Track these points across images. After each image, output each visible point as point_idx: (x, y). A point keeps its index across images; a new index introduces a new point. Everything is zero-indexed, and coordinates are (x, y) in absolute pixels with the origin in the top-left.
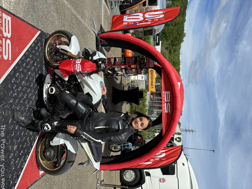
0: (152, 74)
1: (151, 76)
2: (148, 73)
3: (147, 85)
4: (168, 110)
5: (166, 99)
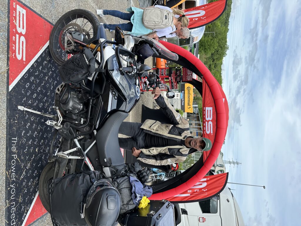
2: (184, 91)
4: (209, 131)
5: (208, 117)
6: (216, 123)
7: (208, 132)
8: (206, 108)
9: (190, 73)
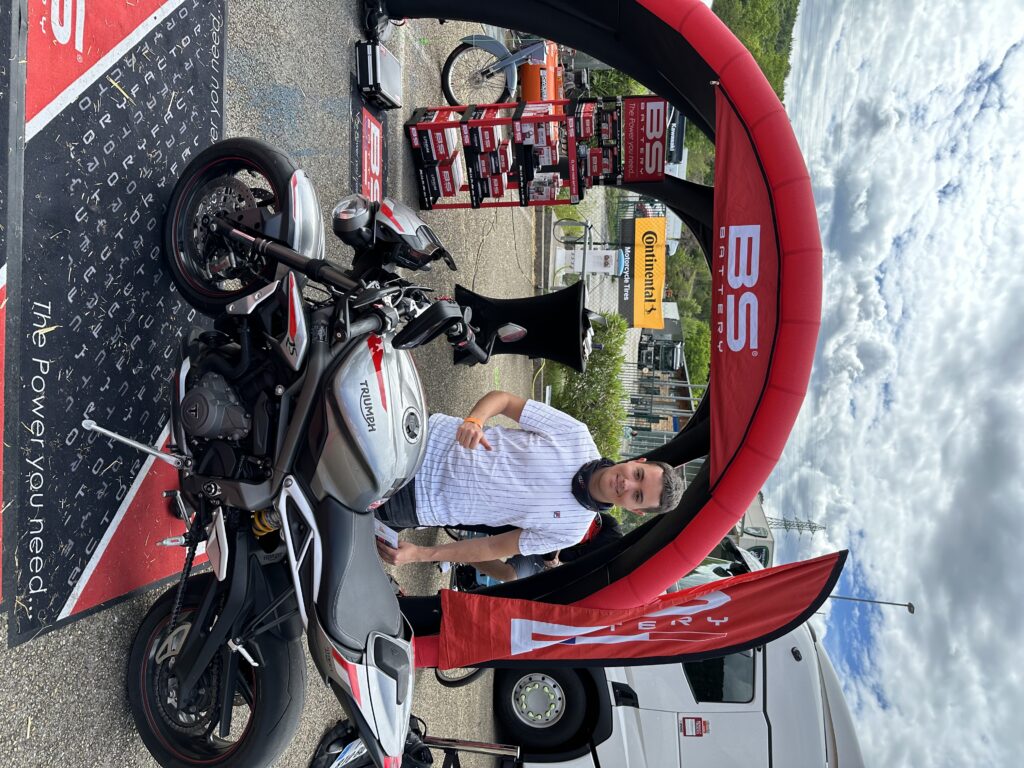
2: (632, 245)
3: (626, 298)
4: (742, 337)
7: (736, 346)
8: (732, 229)
9: (658, 130)
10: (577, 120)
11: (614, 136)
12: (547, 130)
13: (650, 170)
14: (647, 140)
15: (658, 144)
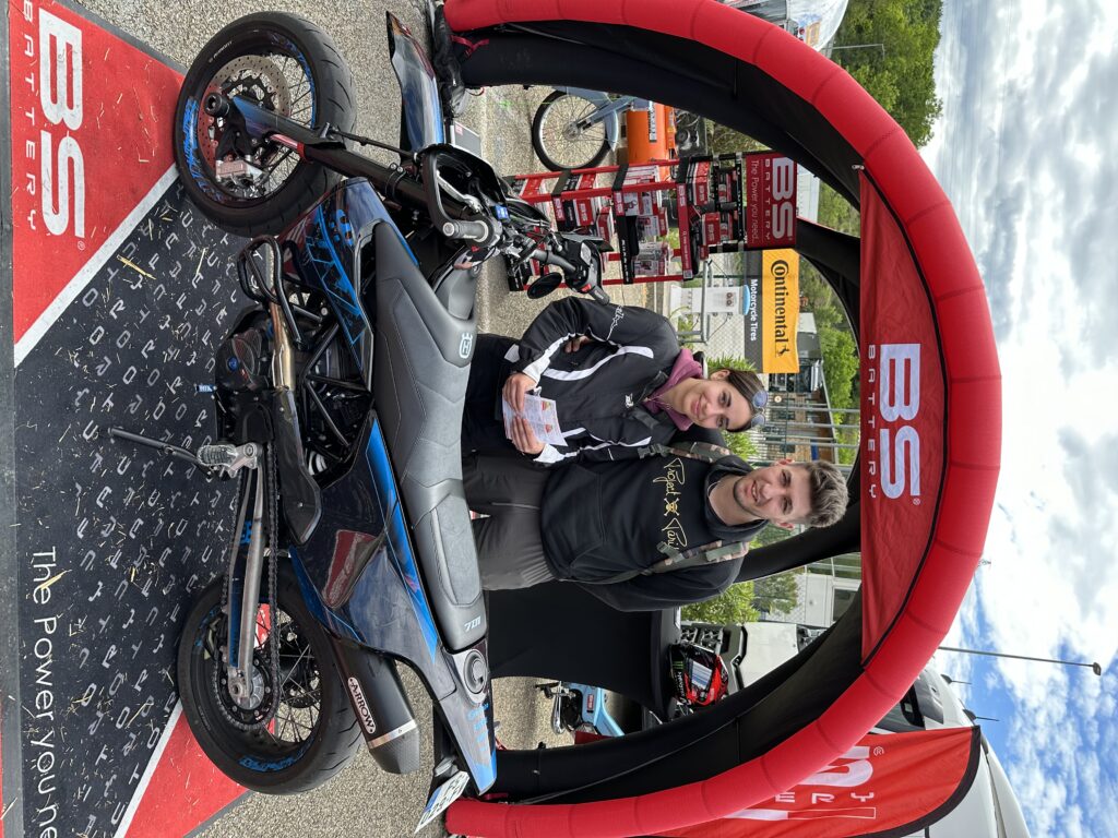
0: (780, 278)
1: (777, 294)
2: (759, 277)
3: (753, 339)
4: (901, 482)
5: (892, 403)
6: (937, 434)
7: (893, 491)
8: (885, 348)
9: (787, 189)
10: (689, 187)
11: (734, 199)
12: (654, 198)
13: (778, 235)
14: (773, 201)
15: (787, 206)
